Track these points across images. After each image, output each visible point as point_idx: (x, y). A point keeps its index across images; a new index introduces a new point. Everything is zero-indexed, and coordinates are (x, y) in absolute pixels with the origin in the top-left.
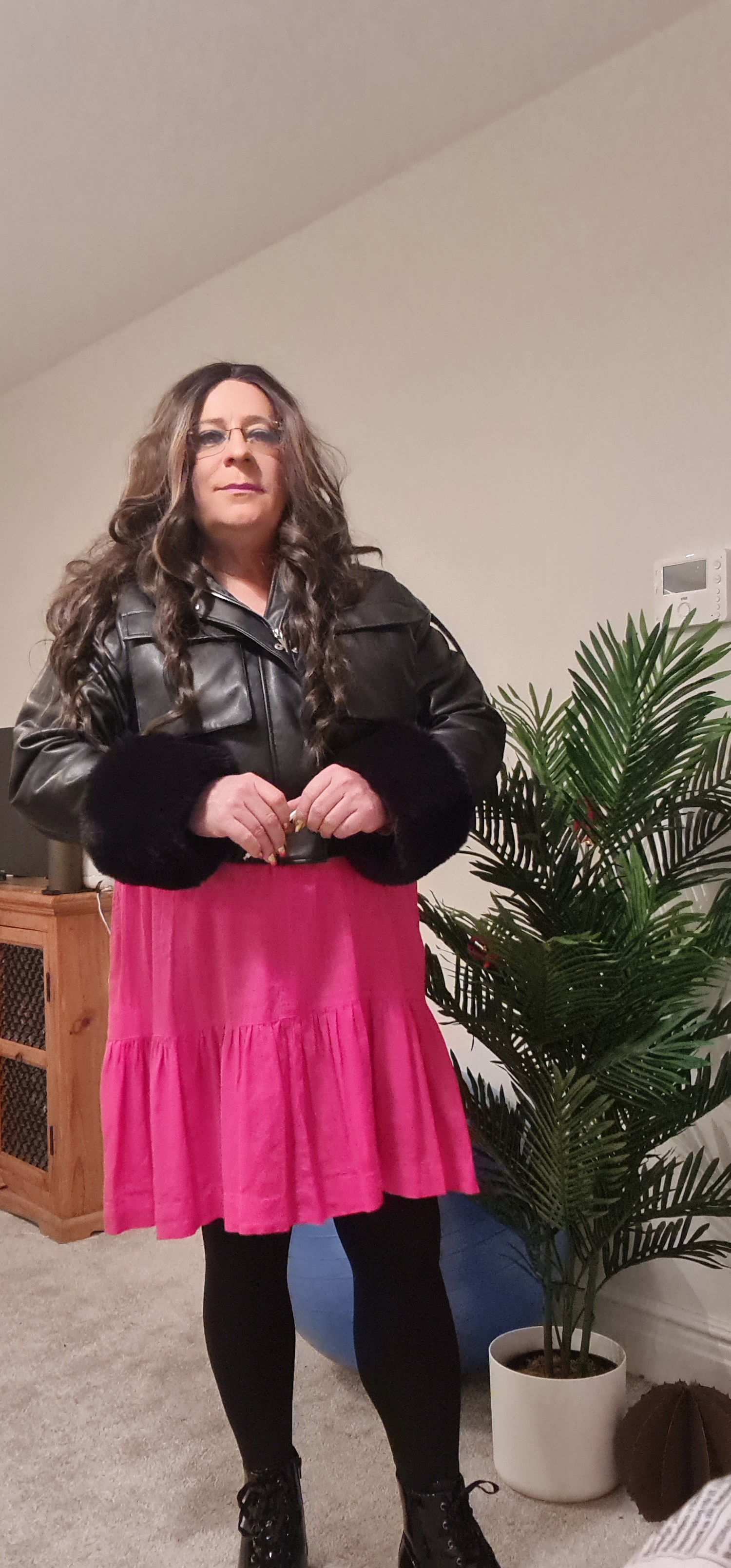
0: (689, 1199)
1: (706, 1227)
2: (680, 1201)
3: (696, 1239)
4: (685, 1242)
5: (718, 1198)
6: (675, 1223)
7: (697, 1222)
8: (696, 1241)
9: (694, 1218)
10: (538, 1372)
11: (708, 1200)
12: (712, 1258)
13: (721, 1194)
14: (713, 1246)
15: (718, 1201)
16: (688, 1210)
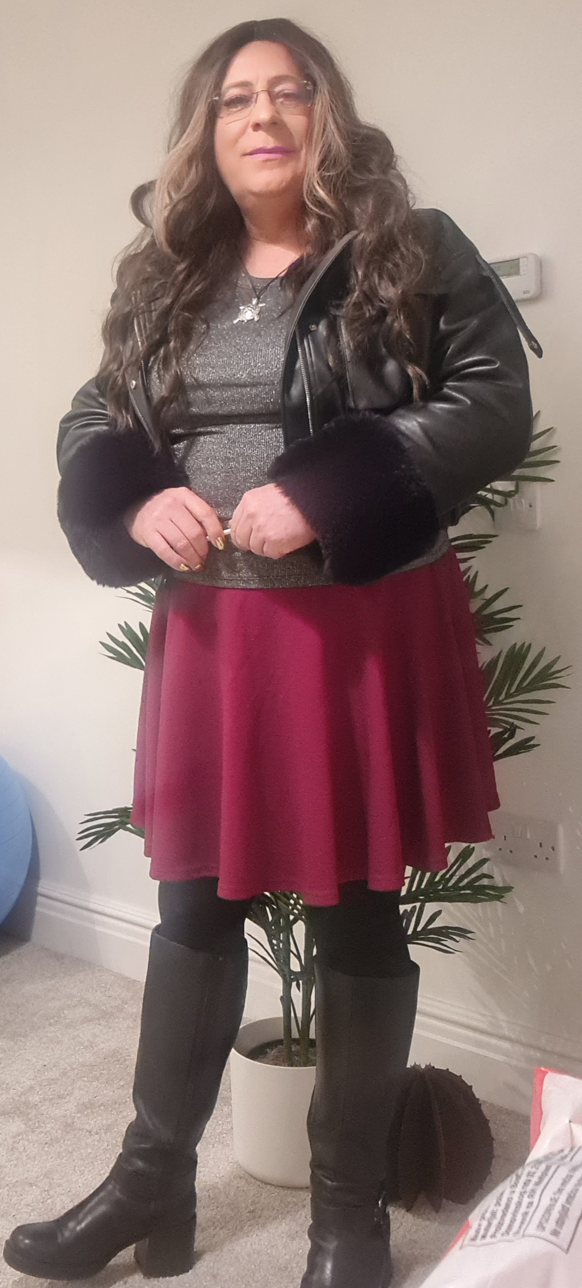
0: (423, 887)
1: (440, 912)
2: (414, 889)
3: (430, 924)
4: (419, 929)
5: (450, 884)
6: (409, 910)
7: (431, 908)
8: (430, 927)
9: (427, 904)
10: (276, 1062)
11: (441, 887)
12: (443, 942)
13: (453, 881)
14: (445, 932)
15: (451, 887)
16: (421, 897)
